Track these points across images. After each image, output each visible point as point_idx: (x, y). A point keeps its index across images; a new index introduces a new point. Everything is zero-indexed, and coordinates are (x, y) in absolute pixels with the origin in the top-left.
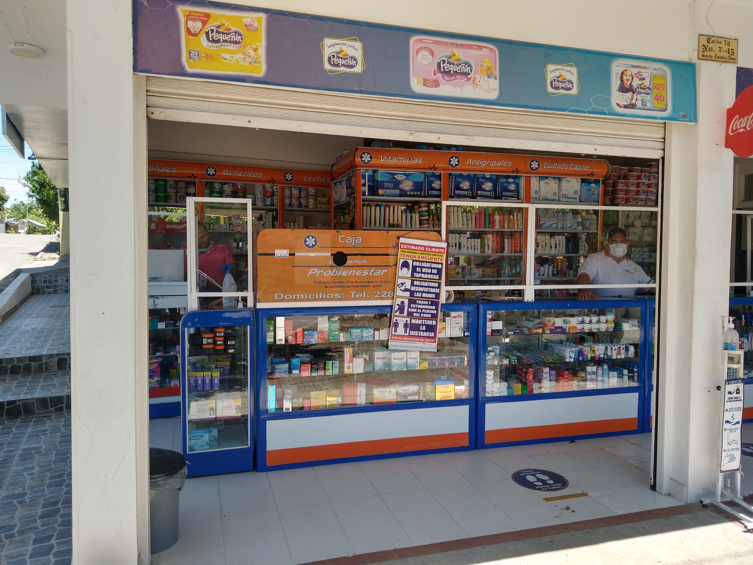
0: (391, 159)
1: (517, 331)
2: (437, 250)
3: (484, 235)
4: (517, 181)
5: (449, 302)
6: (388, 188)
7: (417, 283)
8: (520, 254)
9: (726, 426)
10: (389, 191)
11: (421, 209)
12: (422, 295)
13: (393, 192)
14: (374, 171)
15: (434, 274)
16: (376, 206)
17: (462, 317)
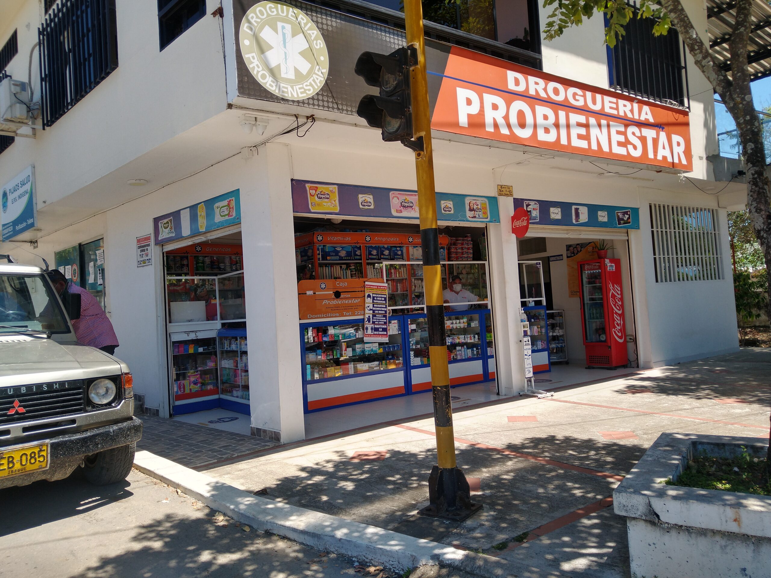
0: (333, 238)
2: (383, 288)
4: (401, 249)
5: (391, 315)
6: (333, 256)
7: (376, 306)
8: (406, 292)
9: (526, 357)
11: (351, 268)
12: (378, 312)
13: (335, 258)
14: (324, 246)
15: (383, 300)
16: (326, 267)
17: (397, 323)
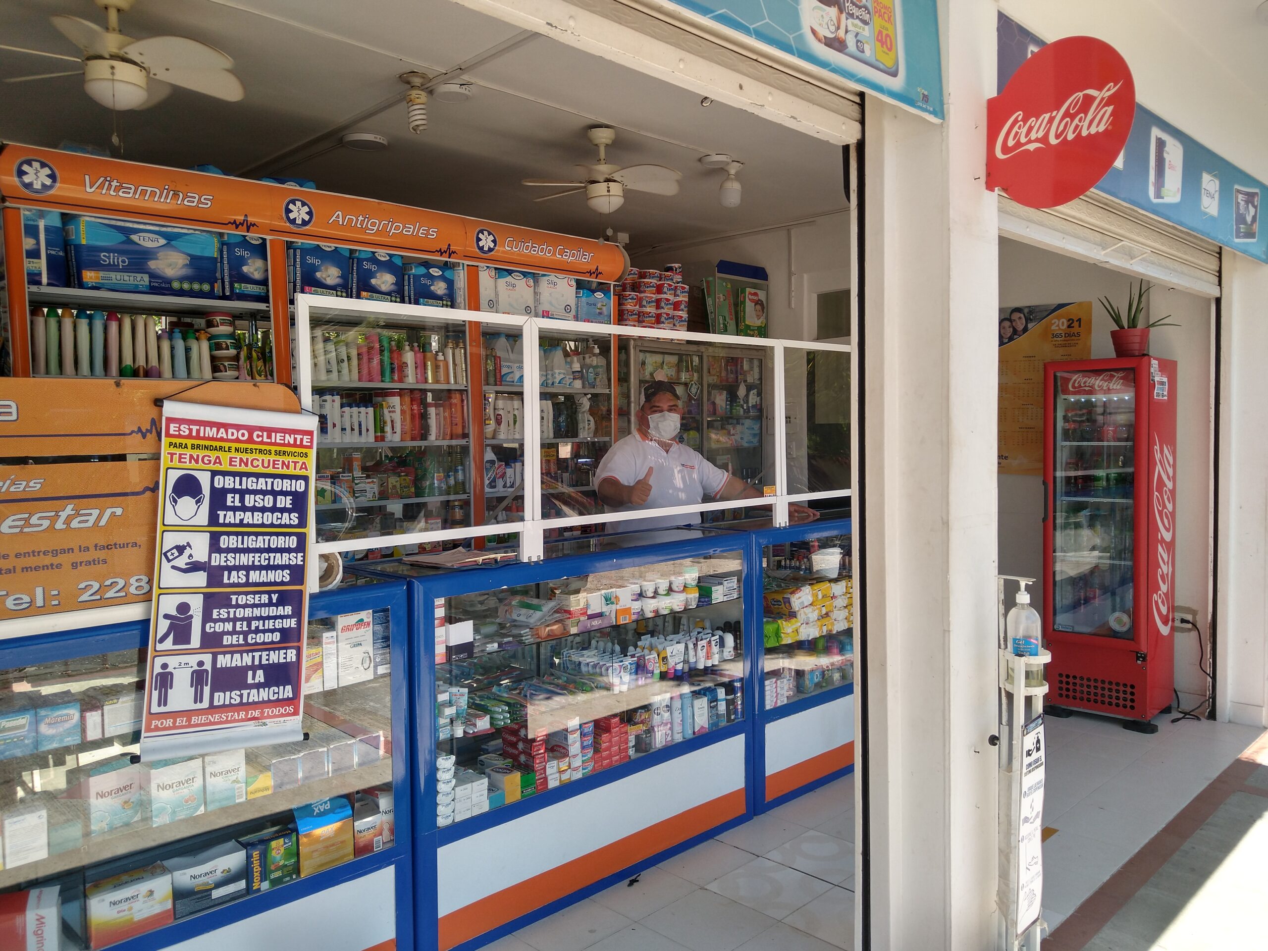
0: (117, 189)
1: (506, 640)
2: (290, 439)
3: (380, 399)
4: (448, 274)
5: (330, 587)
6: (113, 268)
7: (231, 542)
8: (463, 442)
10: (115, 277)
11: (213, 330)
12: (247, 576)
13: (129, 279)
14: (66, 218)
15: (283, 510)
16: (76, 319)
17: (368, 624)
